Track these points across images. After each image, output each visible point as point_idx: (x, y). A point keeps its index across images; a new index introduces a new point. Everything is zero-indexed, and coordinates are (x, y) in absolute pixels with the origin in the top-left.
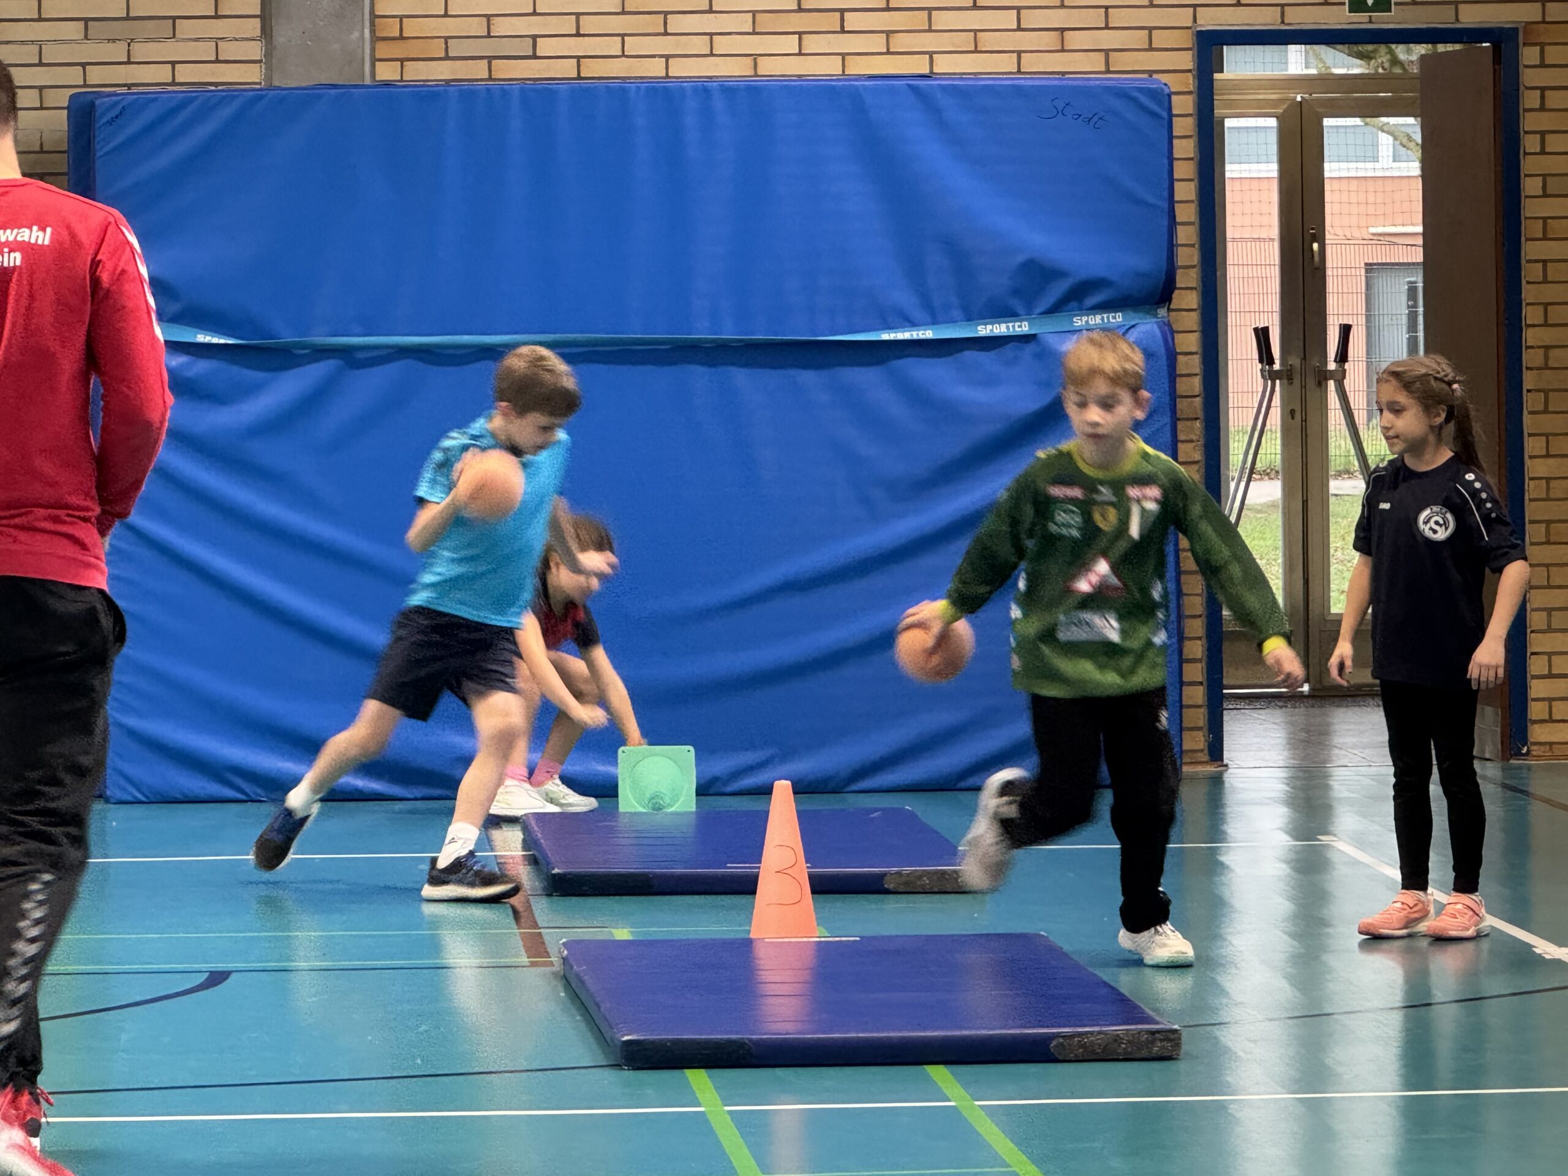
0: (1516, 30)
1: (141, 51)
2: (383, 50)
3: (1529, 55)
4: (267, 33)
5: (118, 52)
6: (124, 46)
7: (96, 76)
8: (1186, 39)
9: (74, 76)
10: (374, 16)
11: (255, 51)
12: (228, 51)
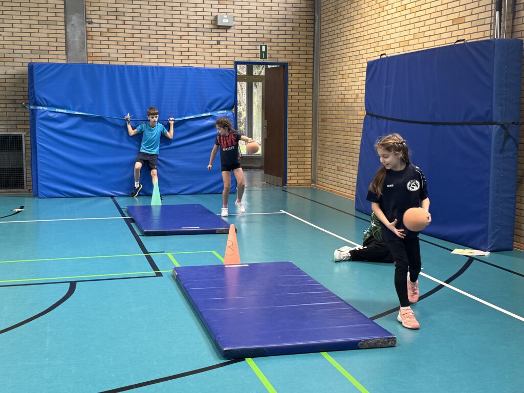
0: (287, 63)
1: (42, 56)
2: (89, 58)
3: (290, 67)
4: (67, 54)
5: (37, 56)
6: (39, 55)
7: (33, 61)
8: (233, 63)
9: (29, 61)
10: (87, 52)
11: (65, 57)
12: (60, 57)
